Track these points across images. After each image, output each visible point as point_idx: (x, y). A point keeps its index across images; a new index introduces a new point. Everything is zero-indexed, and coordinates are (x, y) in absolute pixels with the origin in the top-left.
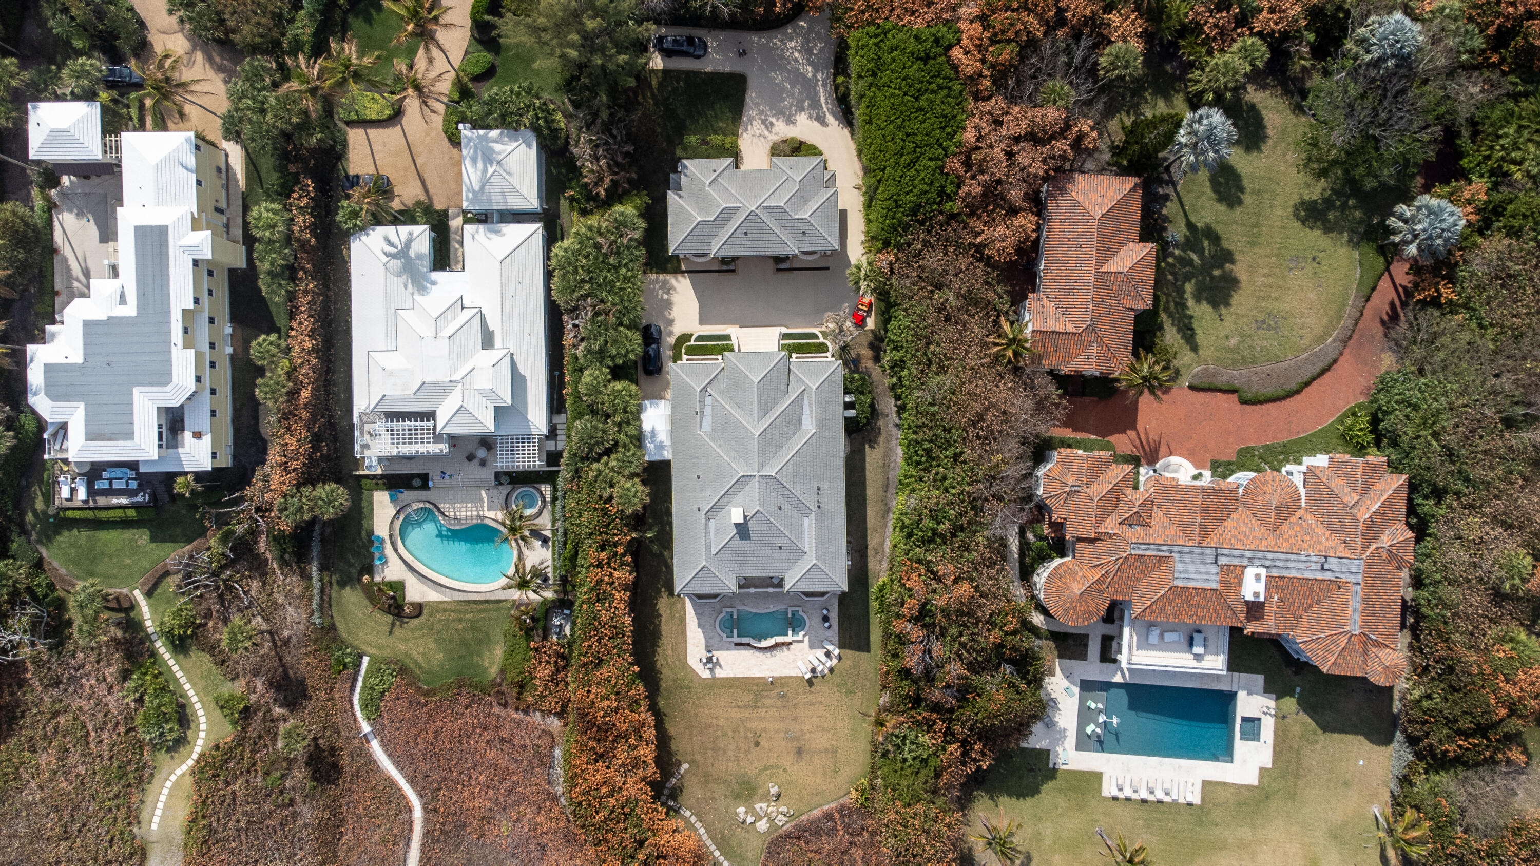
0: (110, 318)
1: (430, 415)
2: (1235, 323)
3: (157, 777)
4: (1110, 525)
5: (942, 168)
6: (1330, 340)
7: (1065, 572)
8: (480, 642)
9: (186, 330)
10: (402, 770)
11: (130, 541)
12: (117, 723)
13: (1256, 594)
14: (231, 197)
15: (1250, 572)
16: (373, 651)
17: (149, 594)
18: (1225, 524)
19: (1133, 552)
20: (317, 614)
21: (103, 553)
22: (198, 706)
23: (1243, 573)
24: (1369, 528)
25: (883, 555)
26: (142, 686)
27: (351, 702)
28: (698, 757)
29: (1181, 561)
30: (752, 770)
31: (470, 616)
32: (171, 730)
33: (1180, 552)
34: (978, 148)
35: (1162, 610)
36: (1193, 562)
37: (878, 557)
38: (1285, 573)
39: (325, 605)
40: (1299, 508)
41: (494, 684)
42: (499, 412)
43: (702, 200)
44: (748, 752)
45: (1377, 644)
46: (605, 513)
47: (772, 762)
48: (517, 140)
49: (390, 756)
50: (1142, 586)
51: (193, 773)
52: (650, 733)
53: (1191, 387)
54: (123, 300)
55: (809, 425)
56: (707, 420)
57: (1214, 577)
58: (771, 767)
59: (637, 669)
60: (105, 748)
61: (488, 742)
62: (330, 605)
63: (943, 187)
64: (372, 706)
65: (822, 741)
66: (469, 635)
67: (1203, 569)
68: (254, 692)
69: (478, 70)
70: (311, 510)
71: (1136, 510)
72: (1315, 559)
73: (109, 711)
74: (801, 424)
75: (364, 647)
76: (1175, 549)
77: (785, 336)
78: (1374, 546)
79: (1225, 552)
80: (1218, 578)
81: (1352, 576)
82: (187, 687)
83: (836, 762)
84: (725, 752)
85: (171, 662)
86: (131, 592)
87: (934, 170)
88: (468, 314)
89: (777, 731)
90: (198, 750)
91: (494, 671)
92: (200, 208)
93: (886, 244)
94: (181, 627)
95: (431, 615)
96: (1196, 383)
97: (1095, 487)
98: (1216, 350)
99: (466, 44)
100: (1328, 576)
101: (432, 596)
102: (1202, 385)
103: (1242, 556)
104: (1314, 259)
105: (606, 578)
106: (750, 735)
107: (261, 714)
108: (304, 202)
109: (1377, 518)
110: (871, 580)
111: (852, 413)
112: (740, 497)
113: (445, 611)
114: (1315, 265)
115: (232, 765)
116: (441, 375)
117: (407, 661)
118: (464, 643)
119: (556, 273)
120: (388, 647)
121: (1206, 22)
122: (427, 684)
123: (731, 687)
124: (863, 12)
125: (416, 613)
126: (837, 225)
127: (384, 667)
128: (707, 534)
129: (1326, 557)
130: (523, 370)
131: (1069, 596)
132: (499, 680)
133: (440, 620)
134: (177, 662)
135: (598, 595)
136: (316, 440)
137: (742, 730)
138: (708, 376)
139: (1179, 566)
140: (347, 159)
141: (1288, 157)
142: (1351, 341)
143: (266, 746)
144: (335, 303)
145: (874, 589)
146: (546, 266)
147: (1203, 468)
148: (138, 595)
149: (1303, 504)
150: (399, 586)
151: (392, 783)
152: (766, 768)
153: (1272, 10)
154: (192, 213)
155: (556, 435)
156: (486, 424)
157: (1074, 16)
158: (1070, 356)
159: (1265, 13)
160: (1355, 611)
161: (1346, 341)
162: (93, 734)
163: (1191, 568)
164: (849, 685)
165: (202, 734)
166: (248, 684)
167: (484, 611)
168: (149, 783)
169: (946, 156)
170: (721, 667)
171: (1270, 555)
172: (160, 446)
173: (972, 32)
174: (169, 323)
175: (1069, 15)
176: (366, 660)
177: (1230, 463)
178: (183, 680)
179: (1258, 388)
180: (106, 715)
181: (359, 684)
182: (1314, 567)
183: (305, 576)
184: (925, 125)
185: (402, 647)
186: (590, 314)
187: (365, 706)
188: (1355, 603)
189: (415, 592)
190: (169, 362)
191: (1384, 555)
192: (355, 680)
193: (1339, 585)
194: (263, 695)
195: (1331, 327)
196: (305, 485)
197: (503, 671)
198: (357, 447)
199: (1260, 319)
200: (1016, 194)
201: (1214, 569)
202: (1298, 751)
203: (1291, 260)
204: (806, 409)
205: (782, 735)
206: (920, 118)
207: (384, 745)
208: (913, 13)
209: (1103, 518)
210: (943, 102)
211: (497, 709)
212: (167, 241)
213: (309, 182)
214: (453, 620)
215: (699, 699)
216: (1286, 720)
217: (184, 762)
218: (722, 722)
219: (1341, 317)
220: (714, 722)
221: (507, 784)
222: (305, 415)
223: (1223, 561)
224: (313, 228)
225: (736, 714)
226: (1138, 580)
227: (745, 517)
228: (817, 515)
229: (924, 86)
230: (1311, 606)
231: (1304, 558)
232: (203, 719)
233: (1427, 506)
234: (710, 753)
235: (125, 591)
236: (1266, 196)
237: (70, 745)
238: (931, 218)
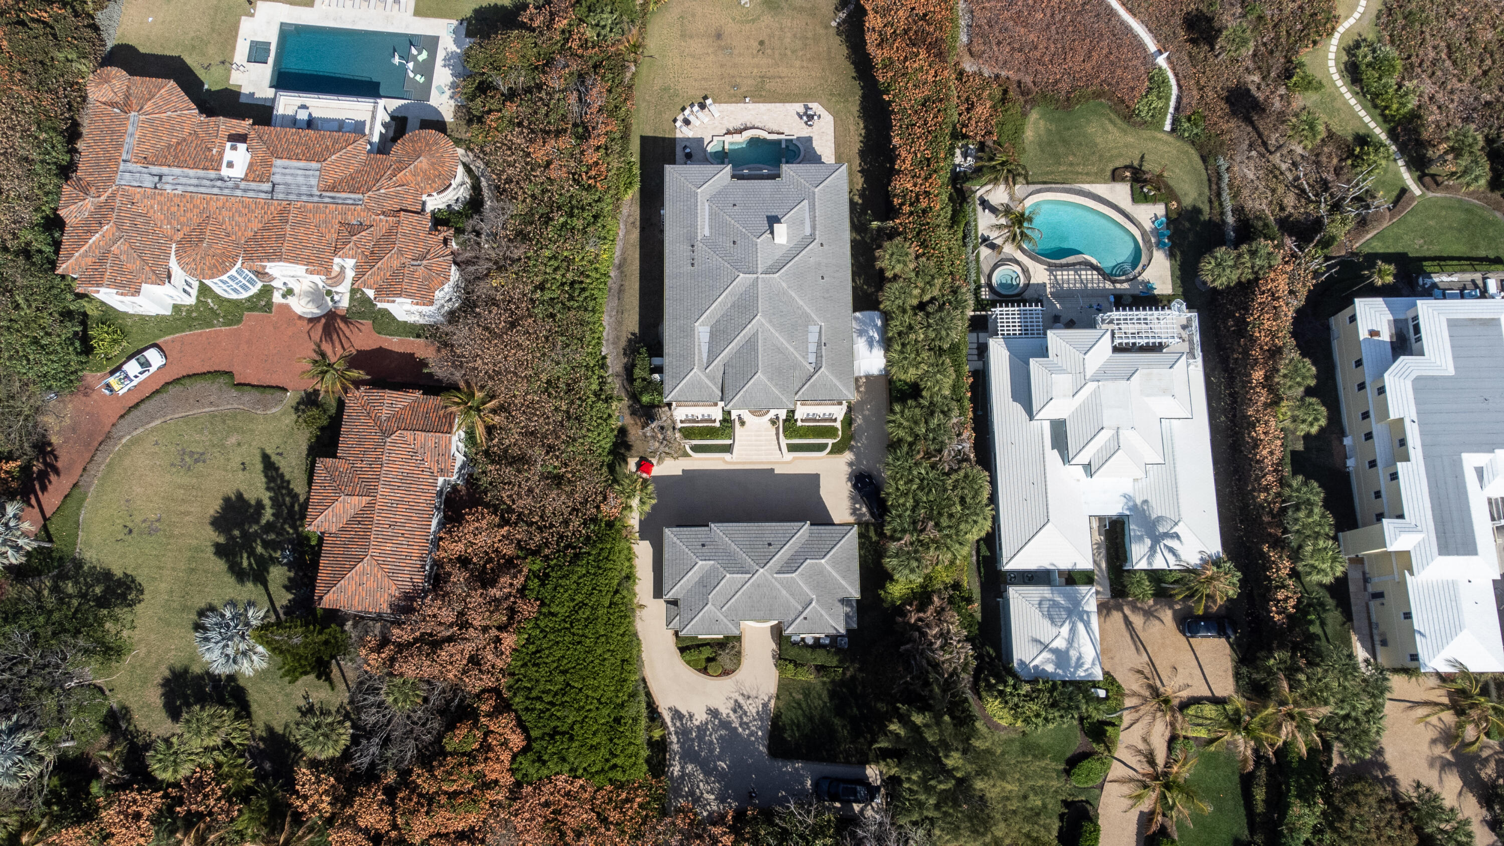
0: (1492, 451)
1: (1117, 349)
2: (228, 460)
3: (1373, 16)
4: (384, 223)
5: (543, 604)
6: (124, 441)
7: (434, 182)
8: (1050, 143)
9: (1403, 442)
10: (1122, 22)
11: (1431, 243)
12: (1420, 65)
13: (234, 148)
14: (1365, 615)
15: (238, 172)
16: (1160, 135)
17: (1404, 191)
18: (260, 226)
19: (360, 196)
20: (1223, 168)
21: (1460, 231)
22: (1339, 83)
23: (246, 175)
24: (104, 216)
25: (626, 222)
26: (1401, 97)
27: (1180, 86)
28: (822, 31)
29: (311, 186)
30: (767, 19)
31: (1062, 168)
32: (1365, 56)
33: (312, 195)
34: (500, 628)
35: (335, 142)
36: (298, 186)
37: (631, 219)
38: (201, 173)
39: (1213, 181)
40: (179, 243)
41: (1034, 102)
42: (1043, 352)
43: (820, 582)
44: (771, 36)
45: (113, 104)
46: (923, 245)
47: (748, 27)
48: (1036, 667)
49: (1136, 36)
50: (355, 165)
51: (1337, 19)
52: (871, 39)
53: (284, 390)
54: (1480, 472)
55: (702, 331)
56: (813, 338)
57: (277, 170)
58: (748, 22)
59: (886, 97)
60: (1430, 42)
61: (1036, 48)
62: (1209, 180)
63: (543, 585)
64: (1157, 83)
65: (695, 46)
66: (1061, 150)
67: (289, 179)
68: (1281, 96)
69: (1085, 764)
70: (1240, 256)
71: (354, 238)
72: (167, 186)
73: (1430, 77)
74: (711, 333)
75: (1171, 139)
76: (316, 199)
77: (728, 449)
78: (103, 199)
79: (263, 195)
80: (274, 170)
81: (130, 168)
82: (1353, 102)
83: (682, 26)
84: (795, 36)
85: (1372, 125)
86: (1423, 193)
87: (552, 601)
88: (1084, 457)
89: (740, 55)
90: (1335, 40)
91: (1034, 115)
92: (1402, 586)
93: (610, 525)
94: (1368, 154)
95: (1103, 171)
96: (279, 394)
97: (396, 264)
98: (252, 431)
99: (1103, 799)
100: (155, 169)
101: (1101, 189)
102: (272, 391)
103: (245, 190)
104: (130, 531)
105: (919, 181)
106: (769, 51)
107: (1273, 74)
108: (1280, 595)
109: (95, 226)
110: (638, 196)
111: (656, 361)
112: (778, 254)
113: (1087, 174)
114: (130, 525)
115: (1299, 27)
116: (1110, 388)
117: (1125, 126)
118: (1065, 142)
119: (985, 501)
120: (1145, 140)
121: (219, 799)
122: (1101, 103)
123: (788, 95)
124: (627, 800)
125: (1117, 172)
126: (666, 556)
127: (1148, 119)
128: (813, 219)
129: (156, 188)
130: (1018, 407)
131: (433, 156)
132: (1028, 107)
133: (1093, 164)
134: (1366, 125)
135: (928, 166)
136: (1242, 328)
137: (777, 56)
138: (813, 386)
139: (314, 182)
140: (1232, 660)
141: (144, 650)
142: (100, 439)
143: (1265, 44)
144: (1232, 493)
145: (637, 187)
146: (996, 509)
147: (281, 306)
148: (1416, 190)
149: (174, 246)
150: (1139, 197)
151: (1130, 11)
152: (753, 21)
153: (138, 816)
154: (1412, 574)
155: (978, 348)
156: (1055, 338)
157: (375, 794)
158: (412, 408)
159: (146, 813)
160: (132, 135)
161: (108, 436)
162: (1444, 56)
163: (301, 180)
164: (666, 96)
165: (1332, 56)
166: (1289, 103)
167: (1047, 173)
168: (1380, 11)
169: (537, 619)
170: (798, 114)
171: (216, 191)
172: (1416, 318)
173: (497, 766)
174: (1423, 445)
175: (380, 796)
176: (1168, 127)
177: (250, 309)
178: (1358, 108)
179: (212, 388)
180: (1433, 73)
181: (1172, 103)
182: (170, 179)
183: (1239, 211)
184: (558, 654)
185: (1130, 139)
186: (946, 453)
187: (1165, 81)
188: (130, 142)
189: (1121, 193)
190: (1417, 403)
191: (93, 190)
192: (1177, 109)
193: (146, 161)
194: (1272, 93)
195: (121, 455)
196: (1249, 281)
197: (1024, 115)
198: (1195, 323)
199: (201, 464)
200: (458, 577)
201: (277, 178)
202: (213, 30)
203: (157, 530)
204: (705, 349)
205: (736, 52)
206: (565, 661)
207: (1142, 45)
208: (568, 794)
209: (391, 233)
210: (537, 681)
211: (1028, 80)
212: (1438, 538)
213: (1277, 617)
214: (1078, 164)
215: (821, 85)
216: (222, 59)
217: (1348, 30)
218: (798, 63)
219: (109, 465)
220: (805, 64)
221: (1015, 9)
222: (1256, 353)
223: (267, 186)
224: (1267, 564)
225: (783, 71)
226: (357, 172)
227: (772, 233)
228: (696, 237)
229: (559, 699)
230: (178, 144)
231: (179, 187)
232: (1333, 70)
233: (40, 242)
234: (810, 35)
235: (1430, 195)
236: (175, 605)
237: (1464, 46)
238: (559, 551)
